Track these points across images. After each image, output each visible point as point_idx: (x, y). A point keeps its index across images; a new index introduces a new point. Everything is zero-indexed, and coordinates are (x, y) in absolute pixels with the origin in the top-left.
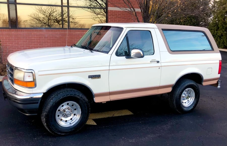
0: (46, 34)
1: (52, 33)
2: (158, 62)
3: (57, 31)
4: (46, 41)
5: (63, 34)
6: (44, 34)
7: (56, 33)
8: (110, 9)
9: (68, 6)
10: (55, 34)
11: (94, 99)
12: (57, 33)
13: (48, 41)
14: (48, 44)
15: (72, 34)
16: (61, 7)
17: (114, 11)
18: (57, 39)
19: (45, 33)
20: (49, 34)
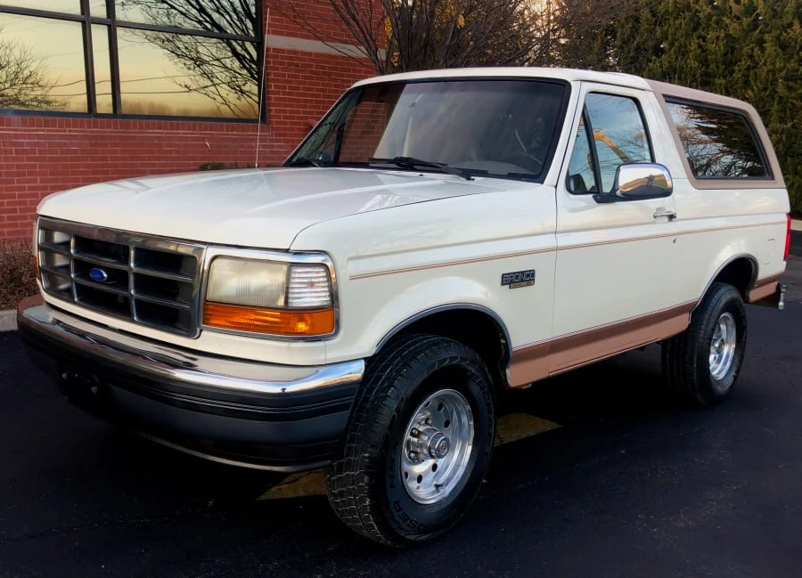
0: (23, 136)
1: (48, 131)
2: (671, 217)
3: (69, 126)
4: (25, 166)
5: (96, 137)
6: (16, 136)
7: (65, 131)
8: (271, 41)
9: (112, 24)
10: (61, 137)
11: (508, 371)
12: (70, 131)
13: (34, 166)
14: (35, 181)
15: (134, 138)
16: (80, 24)
17: (289, 51)
18: (72, 159)
19: (21, 130)
20: (38, 137)
